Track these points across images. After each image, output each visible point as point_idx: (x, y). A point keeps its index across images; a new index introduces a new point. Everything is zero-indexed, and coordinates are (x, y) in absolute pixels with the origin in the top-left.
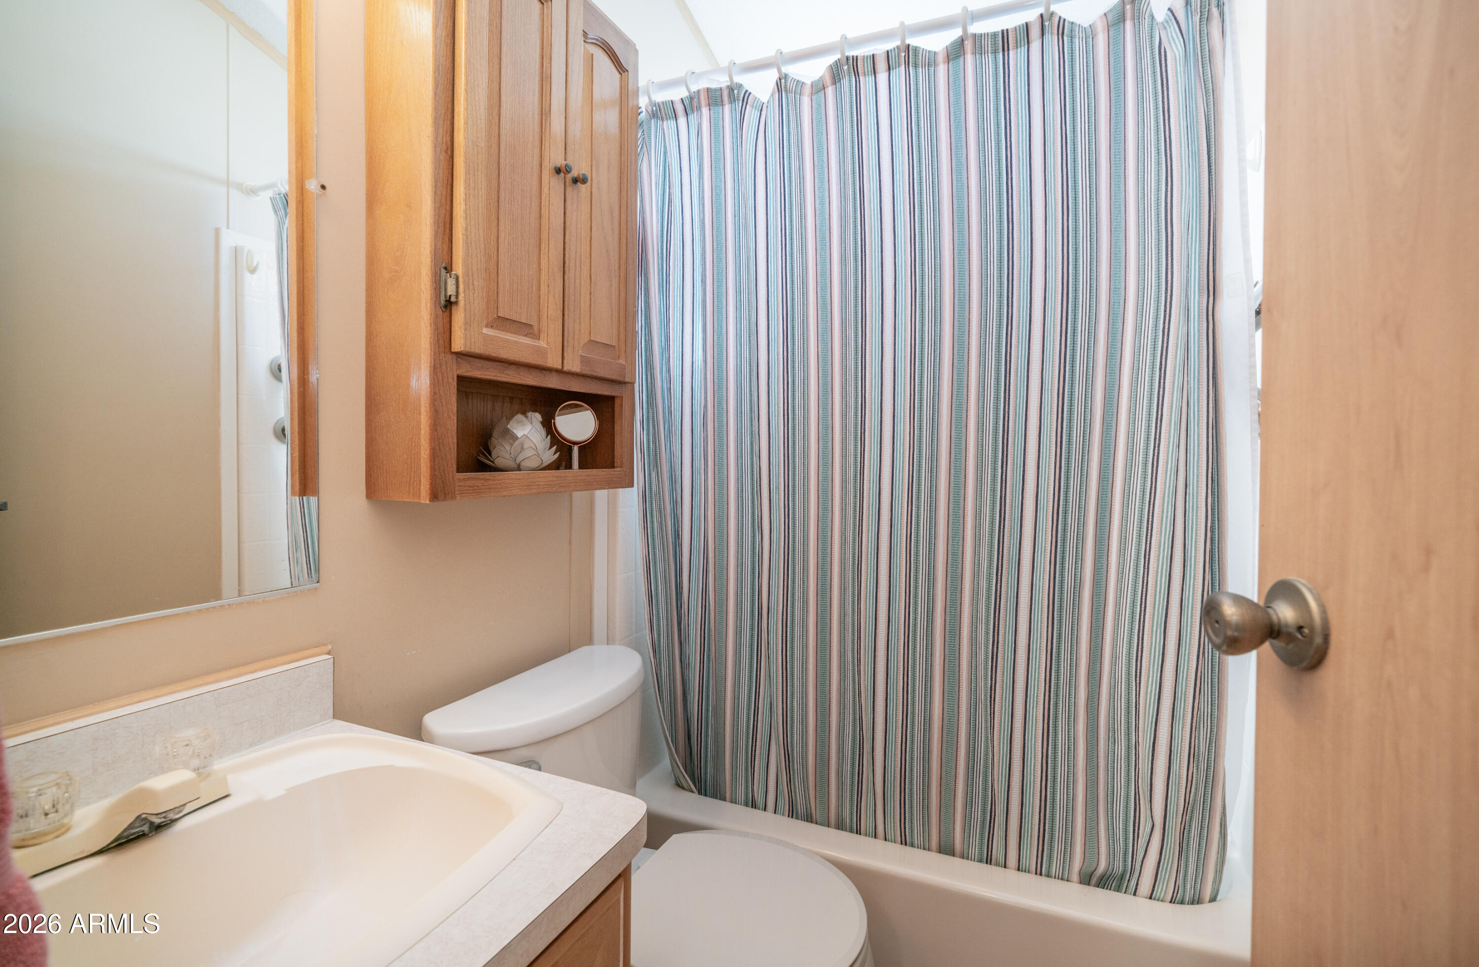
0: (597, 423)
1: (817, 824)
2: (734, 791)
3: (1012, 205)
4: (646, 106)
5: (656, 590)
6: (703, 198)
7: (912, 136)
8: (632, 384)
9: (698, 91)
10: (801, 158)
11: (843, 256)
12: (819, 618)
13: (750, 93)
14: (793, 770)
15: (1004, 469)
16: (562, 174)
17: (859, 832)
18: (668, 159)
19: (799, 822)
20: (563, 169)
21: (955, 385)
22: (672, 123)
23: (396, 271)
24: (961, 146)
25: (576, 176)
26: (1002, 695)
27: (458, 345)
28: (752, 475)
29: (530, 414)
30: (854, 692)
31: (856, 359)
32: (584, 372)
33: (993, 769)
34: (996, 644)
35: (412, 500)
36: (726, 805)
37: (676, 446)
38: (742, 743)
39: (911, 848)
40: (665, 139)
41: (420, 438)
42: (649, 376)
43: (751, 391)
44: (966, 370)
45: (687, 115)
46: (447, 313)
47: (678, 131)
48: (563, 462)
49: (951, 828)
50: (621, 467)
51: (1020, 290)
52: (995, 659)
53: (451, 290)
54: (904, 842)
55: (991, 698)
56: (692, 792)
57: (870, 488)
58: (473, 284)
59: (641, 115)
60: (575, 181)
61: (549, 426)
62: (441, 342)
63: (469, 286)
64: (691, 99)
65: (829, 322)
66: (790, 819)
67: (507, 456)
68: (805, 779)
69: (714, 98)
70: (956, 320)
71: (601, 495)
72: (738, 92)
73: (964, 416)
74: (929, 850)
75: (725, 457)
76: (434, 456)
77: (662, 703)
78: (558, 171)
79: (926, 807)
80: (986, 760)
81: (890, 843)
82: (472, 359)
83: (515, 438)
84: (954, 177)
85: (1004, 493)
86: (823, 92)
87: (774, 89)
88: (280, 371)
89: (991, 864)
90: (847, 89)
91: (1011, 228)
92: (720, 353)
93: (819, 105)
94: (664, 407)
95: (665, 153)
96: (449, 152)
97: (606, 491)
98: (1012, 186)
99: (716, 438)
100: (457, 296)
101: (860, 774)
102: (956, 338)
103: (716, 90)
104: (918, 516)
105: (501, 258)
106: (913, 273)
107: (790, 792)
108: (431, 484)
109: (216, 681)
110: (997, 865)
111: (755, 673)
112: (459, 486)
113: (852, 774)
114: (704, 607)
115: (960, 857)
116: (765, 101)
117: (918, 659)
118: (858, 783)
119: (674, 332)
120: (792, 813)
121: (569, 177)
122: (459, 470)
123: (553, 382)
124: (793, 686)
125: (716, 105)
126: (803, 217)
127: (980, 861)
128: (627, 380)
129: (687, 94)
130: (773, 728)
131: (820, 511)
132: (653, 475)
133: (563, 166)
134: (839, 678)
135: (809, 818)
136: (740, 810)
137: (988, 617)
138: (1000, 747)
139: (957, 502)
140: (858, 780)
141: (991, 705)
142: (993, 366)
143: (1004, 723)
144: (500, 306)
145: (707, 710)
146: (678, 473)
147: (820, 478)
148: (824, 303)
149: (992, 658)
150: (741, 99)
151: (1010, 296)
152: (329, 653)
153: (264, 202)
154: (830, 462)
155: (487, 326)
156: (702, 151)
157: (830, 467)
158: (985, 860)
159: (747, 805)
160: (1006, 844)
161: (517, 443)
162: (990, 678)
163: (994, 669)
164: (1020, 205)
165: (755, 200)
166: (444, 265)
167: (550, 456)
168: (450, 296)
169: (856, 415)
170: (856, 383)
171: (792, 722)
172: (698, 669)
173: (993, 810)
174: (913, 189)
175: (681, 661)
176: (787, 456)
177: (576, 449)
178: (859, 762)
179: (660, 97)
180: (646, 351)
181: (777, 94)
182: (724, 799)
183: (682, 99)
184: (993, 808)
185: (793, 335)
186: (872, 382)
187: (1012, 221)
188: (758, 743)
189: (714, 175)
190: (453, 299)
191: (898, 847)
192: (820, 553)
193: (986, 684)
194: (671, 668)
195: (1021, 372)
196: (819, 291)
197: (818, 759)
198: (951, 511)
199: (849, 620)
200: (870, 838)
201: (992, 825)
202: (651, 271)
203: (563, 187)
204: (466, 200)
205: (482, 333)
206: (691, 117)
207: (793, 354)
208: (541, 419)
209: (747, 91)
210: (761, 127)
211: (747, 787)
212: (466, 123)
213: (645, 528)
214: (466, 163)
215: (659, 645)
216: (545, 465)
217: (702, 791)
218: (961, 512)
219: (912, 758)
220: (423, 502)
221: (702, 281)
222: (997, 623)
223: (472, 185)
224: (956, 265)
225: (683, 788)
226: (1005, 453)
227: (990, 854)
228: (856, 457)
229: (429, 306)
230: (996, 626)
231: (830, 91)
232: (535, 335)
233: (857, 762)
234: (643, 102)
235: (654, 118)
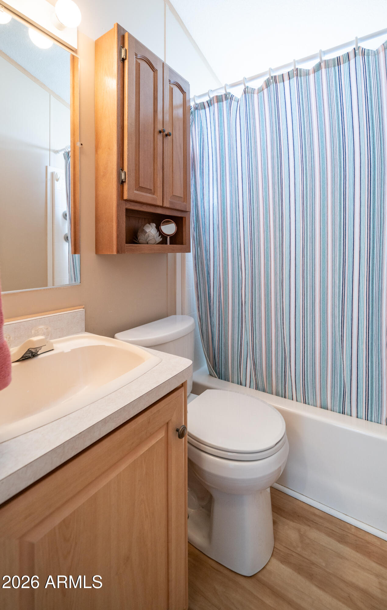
0: (176, 227)
1: (267, 393)
2: (233, 378)
3: (344, 129)
4: (194, 105)
5: (201, 295)
6: (216, 139)
7: (300, 105)
8: (190, 212)
9: (213, 97)
10: (254, 119)
11: (273, 156)
12: (266, 305)
13: (233, 96)
14: (257, 370)
15: (345, 240)
16: (162, 133)
17: (285, 397)
18: (202, 125)
19: (260, 392)
20: (162, 131)
21: (322, 206)
22: (204, 110)
23: (105, 172)
24: (321, 107)
25: (167, 133)
26: (347, 339)
27: (126, 197)
28: (238, 247)
29: (151, 224)
30: (282, 337)
31: (279, 198)
32: (171, 207)
33: (344, 371)
34: (343, 316)
35: (111, 254)
36: (230, 383)
37: (207, 237)
38: (236, 358)
39: (308, 405)
40: (201, 117)
41: (113, 231)
42: (196, 210)
43: (236, 213)
44: (326, 200)
45: (209, 107)
46: (122, 185)
47: (206, 114)
48: (164, 241)
49: (326, 397)
50: (186, 244)
51: (349, 164)
52: (343, 323)
53: (123, 177)
54: (305, 403)
55: (342, 340)
56: (216, 377)
57: (286, 251)
58: (131, 175)
59: (192, 109)
60: (167, 135)
61: (158, 228)
62: (120, 196)
63: (129, 175)
64: (211, 100)
65: (267, 184)
66: (256, 390)
67: (143, 239)
68: (262, 373)
69: (219, 99)
70: (321, 179)
71: (179, 255)
72: (229, 96)
73: (326, 219)
74: (316, 406)
75: (226, 240)
76: (118, 237)
77: (204, 341)
78: (160, 132)
79: (314, 387)
80: (341, 368)
81: (299, 402)
82: (131, 202)
83: (146, 232)
84: (319, 119)
85: (344, 251)
86: (262, 91)
87: (243, 93)
88: (66, 216)
89: (344, 414)
90: (272, 89)
91: (344, 138)
92: (224, 199)
93: (261, 97)
94: (202, 222)
95: (201, 122)
96: (122, 128)
97: (180, 253)
98: (344, 121)
99: (223, 233)
100: (125, 179)
101: (285, 372)
102: (321, 186)
103: (220, 96)
104: (307, 262)
105: (140, 165)
106: (302, 161)
107: (256, 379)
108: (117, 247)
109: (49, 314)
110: (347, 415)
111: (240, 329)
112: (126, 248)
113: (282, 372)
114: (220, 302)
115: (330, 410)
116: (240, 98)
117: (309, 323)
118: (284, 376)
119: (205, 192)
120: (257, 388)
121: (165, 133)
122: (127, 243)
123: (159, 211)
124: (256, 334)
125: (220, 102)
126: (255, 142)
127: (340, 413)
128: (187, 210)
129: (209, 99)
130: (248, 352)
131: (266, 261)
132: (199, 249)
133: (162, 130)
134: (275, 331)
135: (264, 391)
136: (236, 386)
137: (339, 305)
138: (346, 362)
139: (324, 256)
140: (284, 375)
141: (342, 343)
142: (338, 197)
143: (348, 351)
144: (140, 182)
145: (222, 344)
146: (208, 248)
147: (265, 248)
148: (265, 176)
149: (342, 322)
150: (230, 98)
151: (345, 167)
152: (83, 308)
153: (61, 155)
154: (269, 241)
155: (135, 190)
156: (215, 120)
157: (269, 243)
158: (342, 412)
159: (238, 384)
160: (351, 405)
161: (147, 234)
162: (341, 331)
163: (343, 327)
164: (348, 128)
165: (236, 137)
166: (121, 168)
167: (159, 239)
168: (123, 179)
169: (279, 221)
170: (279, 208)
171: (256, 349)
172: (218, 327)
173: (345, 390)
174: (301, 126)
175: (211, 324)
176: (251, 239)
177: (168, 238)
178: (285, 367)
179: (198, 101)
180: (195, 200)
181: (244, 95)
182: (229, 381)
183: (207, 101)
184: (345, 389)
185: (253, 190)
186: (285, 207)
187: (345, 135)
188: (242, 358)
189: (220, 129)
190: (124, 180)
191: (302, 404)
192: (266, 279)
193: (339, 334)
194: (207, 326)
195: (351, 199)
196: (263, 171)
197: (267, 365)
198: (321, 260)
199: (279, 306)
200: (290, 400)
201: (344, 397)
202: (197, 168)
203: (162, 138)
204: (128, 145)
205: (134, 193)
206: (211, 108)
207: (253, 197)
208: (155, 226)
209: (232, 95)
210: (238, 109)
211: (238, 376)
212: (128, 117)
213: (196, 270)
214: (128, 131)
215: (202, 316)
216: (157, 242)
217: (220, 377)
218: (326, 260)
219: (307, 366)
220: (114, 254)
221: (216, 171)
222: (343, 307)
223: (130, 139)
224: (320, 156)
225: (213, 376)
226: (345, 234)
227: (344, 410)
228: (280, 238)
229: (116, 183)
230: (343, 309)
231: (265, 91)
232: (152, 193)
233: (284, 367)
234: (192, 104)
235: (196, 109)
